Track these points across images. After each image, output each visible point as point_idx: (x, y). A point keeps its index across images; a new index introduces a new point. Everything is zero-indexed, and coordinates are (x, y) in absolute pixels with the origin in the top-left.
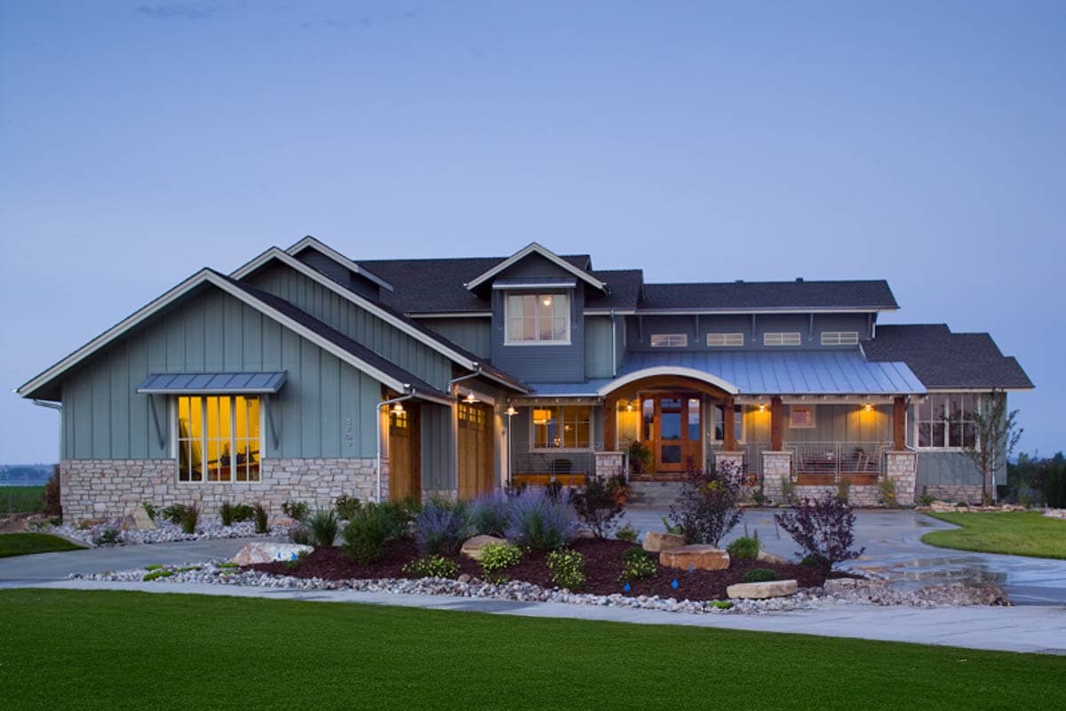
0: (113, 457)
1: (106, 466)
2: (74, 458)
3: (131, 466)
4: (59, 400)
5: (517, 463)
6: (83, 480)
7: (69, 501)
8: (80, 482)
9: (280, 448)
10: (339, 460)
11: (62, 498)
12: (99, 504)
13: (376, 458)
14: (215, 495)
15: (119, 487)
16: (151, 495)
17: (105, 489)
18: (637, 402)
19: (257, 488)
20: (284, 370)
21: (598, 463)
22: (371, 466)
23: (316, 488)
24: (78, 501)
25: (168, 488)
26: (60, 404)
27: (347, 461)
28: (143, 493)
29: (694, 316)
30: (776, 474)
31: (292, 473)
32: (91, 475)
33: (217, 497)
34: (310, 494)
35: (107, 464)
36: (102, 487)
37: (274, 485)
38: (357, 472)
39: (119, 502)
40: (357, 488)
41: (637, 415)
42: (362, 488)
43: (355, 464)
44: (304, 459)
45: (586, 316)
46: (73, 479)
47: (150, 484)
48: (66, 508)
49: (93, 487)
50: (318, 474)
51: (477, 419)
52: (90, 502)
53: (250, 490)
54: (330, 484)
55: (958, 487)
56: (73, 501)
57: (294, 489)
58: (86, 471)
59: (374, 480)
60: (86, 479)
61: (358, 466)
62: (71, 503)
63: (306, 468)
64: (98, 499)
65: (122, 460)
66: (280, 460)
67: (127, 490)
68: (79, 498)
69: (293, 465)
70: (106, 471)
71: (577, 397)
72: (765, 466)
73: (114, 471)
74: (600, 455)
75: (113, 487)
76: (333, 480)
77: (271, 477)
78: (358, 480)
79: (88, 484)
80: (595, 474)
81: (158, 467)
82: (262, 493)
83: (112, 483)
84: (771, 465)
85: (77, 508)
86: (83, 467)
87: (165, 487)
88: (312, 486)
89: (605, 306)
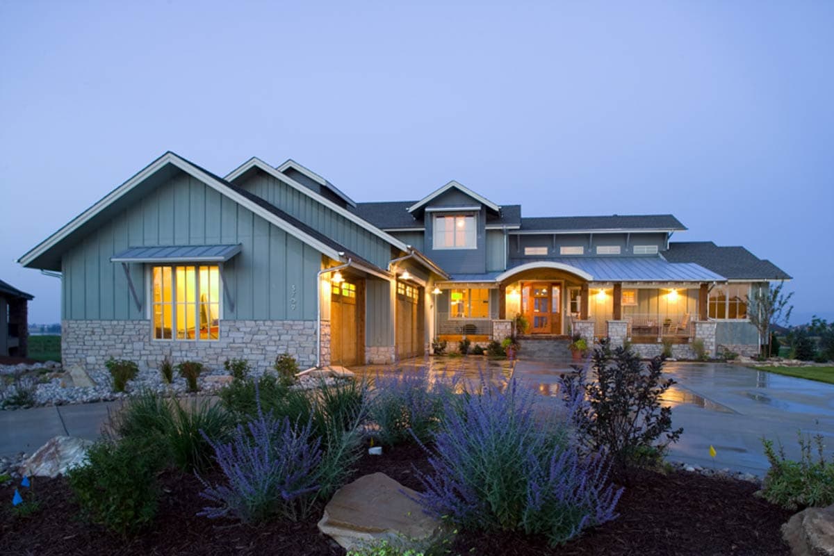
0: (102, 318)
1: (95, 326)
2: (71, 319)
3: (115, 326)
4: (60, 270)
5: (441, 327)
6: (78, 337)
7: (67, 354)
8: (76, 339)
9: (235, 312)
10: (285, 322)
11: (63, 352)
12: (91, 357)
13: (316, 320)
14: (181, 351)
15: (106, 343)
16: (131, 351)
17: (95, 345)
18: (519, 288)
19: (216, 346)
20: (239, 243)
21: (495, 327)
22: (312, 328)
23: (264, 346)
24: (74, 354)
25: (144, 345)
26: (60, 273)
27: (291, 323)
28: (125, 348)
29: (552, 235)
30: (617, 336)
31: (245, 333)
32: (84, 333)
33: (184, 353)
34: (260, 352)
35: (96, 324)
36: (92, 343)
37: (231, 343)
38: (300, 332)
39: (106, 355)
40: (300, 346)
41: (519, 296)
42: (304, 347)
43: (299, 325)
44: (255, 321)
45: (487, 230)
46: (70, 336)
47: (131, 341)
48: (65, 360)
49: (86, 343)
50: (267, 334)
51: (412, 295)
52: (84, 356)
53: (210, 347)
54: (277, 343)
55: (734, 345)
56: (70, 354)
57: (246, 347)
58: (80, 330)
59: (314, 340)
60: (80, 336)
61: (302, 328)
62: (69, 356)
63: (257, 329)
64: (90, 353)
65: (108, 320)
66: (235, 322)
67: (112, 345)
68: (74, 351)
69: (246, 326)
70: (95, 330)
71: (481, 283)
72: (610, 330)
73: (102, 330)
74: (496, 322)
75: (101, 343)
76: (279, 340)
77: (228, 336)
78: (302, 340)
79: (82, 340)
80: (492, 335)
81: (137, 327)
82: (220, 350)
83: (100, 339)
84: (614, 330)
85: (73, 360)
86: (78, 327)
87: (142, 344)
88: (262, 344)
89: (500, 223)
